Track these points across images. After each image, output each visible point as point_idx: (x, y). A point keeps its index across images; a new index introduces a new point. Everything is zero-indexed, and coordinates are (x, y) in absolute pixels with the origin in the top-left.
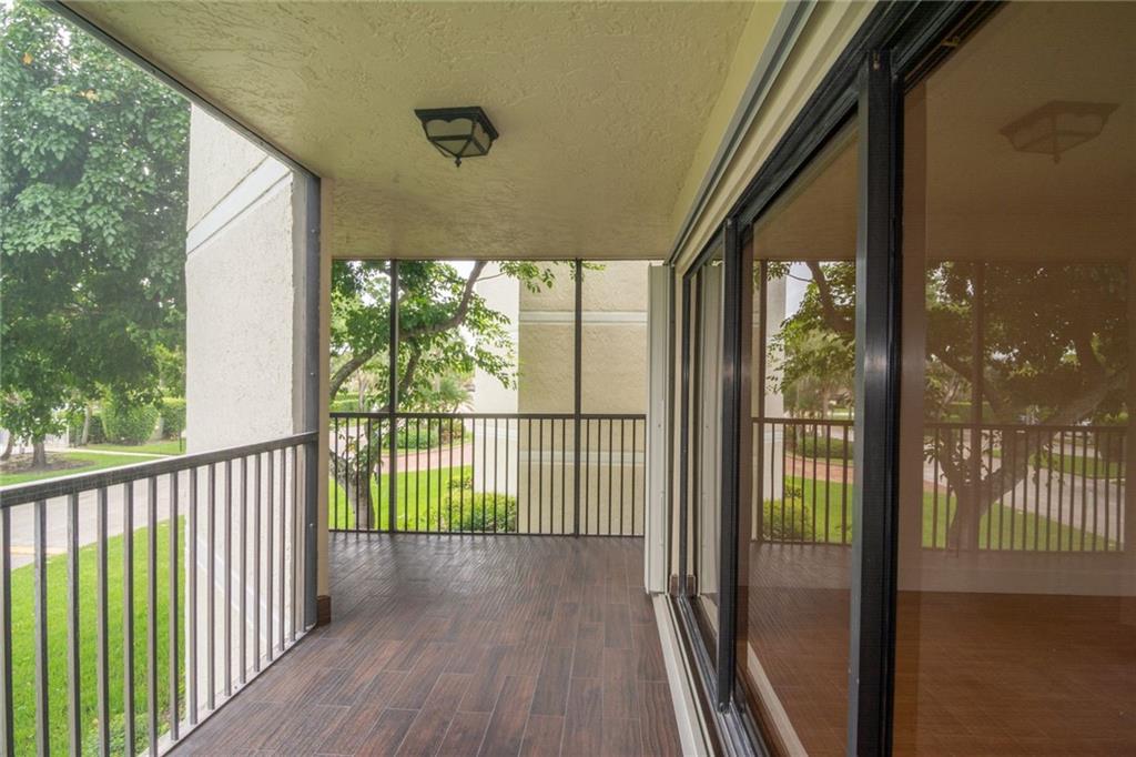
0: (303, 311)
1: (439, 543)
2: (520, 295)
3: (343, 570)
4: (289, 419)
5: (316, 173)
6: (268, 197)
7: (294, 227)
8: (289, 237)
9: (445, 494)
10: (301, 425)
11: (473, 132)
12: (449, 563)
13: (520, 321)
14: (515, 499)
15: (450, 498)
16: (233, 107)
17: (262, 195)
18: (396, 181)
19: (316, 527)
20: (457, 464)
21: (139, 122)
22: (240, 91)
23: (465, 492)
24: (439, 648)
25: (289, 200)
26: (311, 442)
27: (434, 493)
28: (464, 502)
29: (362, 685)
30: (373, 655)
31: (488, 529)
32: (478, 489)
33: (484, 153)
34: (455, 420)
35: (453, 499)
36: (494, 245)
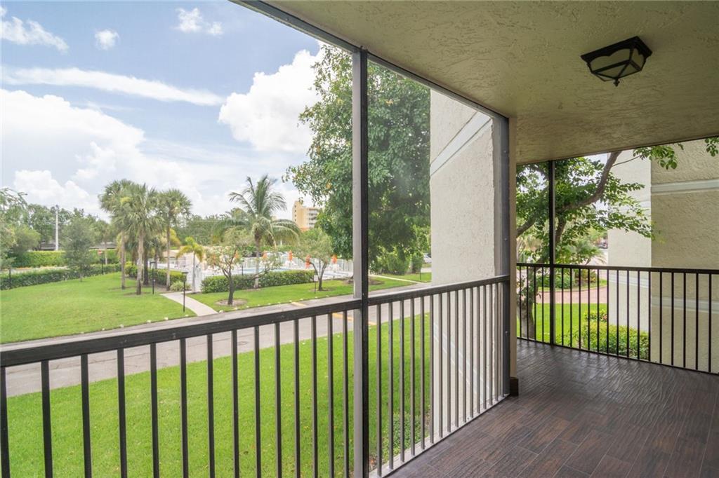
0: (500, 202)
1: (588, 358)
2: (652, 171)
3: (522, 364)
4: (492, 266)
5: (506, 116)
6: (476, 137)
7: (494, 152)
8: (491, 158)
9: (584, 323)
10: (499, 271)
11: (630, 57)
12: (601, 375)
13: (652, 192)
14: (647, 334)
15: (589, 326)
16: (465, 91)
17: (473, 136)
18: (560, 107)
19: (509, 334)
20: (594, 301)
21: (408, 112)
22: (469, 81)
23: (601, 323)
24: (600, 436)
25: (490, 135)
26: (506, 282)
27: (576, 321)
28: (600, 330)
29: (544, 443)
30: (550, 425)
31: (623, 354)
32: (613, 322)
33: (639, 69)
34: (592, 271)
35: (591, 327)
36: (635, 137)
